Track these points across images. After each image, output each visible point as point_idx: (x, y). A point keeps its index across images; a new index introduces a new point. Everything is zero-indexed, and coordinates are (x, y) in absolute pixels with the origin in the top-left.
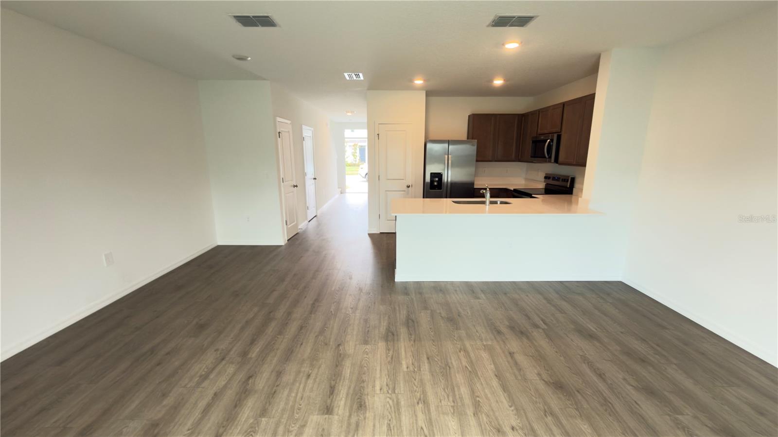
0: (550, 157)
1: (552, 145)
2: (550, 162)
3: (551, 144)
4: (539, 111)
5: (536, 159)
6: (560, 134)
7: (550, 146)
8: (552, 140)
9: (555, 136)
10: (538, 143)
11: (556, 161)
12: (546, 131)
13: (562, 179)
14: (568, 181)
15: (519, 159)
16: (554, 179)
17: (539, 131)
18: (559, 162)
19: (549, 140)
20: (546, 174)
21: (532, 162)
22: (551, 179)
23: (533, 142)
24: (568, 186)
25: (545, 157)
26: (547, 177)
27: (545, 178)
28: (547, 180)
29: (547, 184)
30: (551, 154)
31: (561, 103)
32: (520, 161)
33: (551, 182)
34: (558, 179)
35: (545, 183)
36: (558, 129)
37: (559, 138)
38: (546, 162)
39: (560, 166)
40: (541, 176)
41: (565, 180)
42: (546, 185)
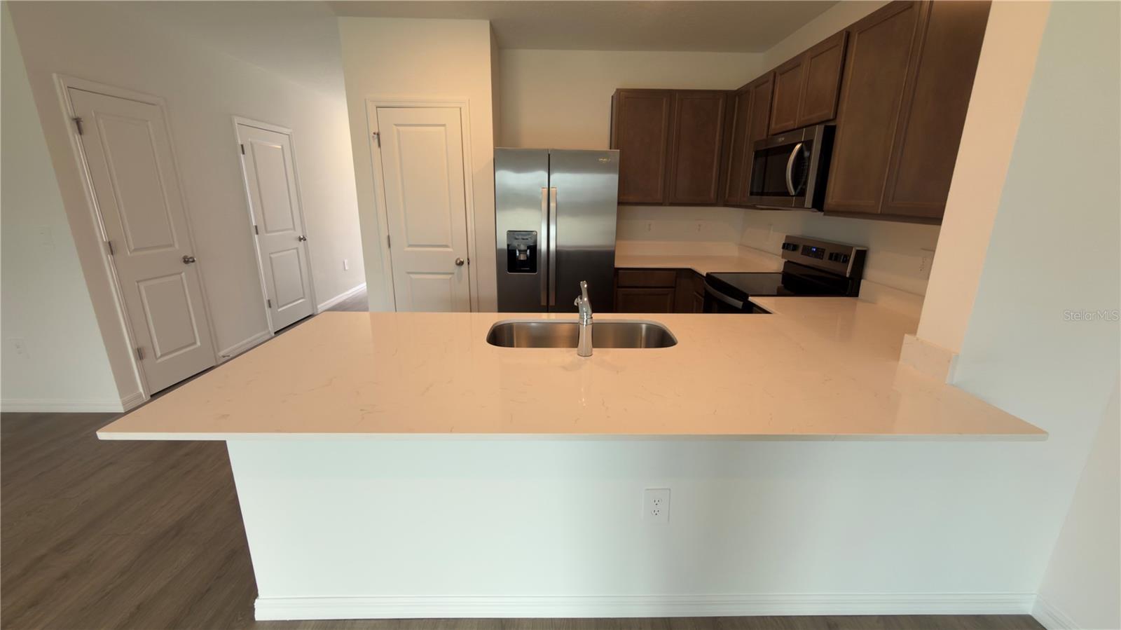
0: (802, 194)
1: (809, 158)
2: (801, 206)
3: (806, 154)
4: (775, 74)
5: (765, 198)
6: (832, 124)
7: (801, 160)
8: (808, 144)
9: (818, 133)
10: (770, 155)
11: (819, 204)
12: (791, 124)
13: (831, 255)
14: (846, 261)
15: (723, 199)
16: (807, 251)
17: (773, 125)
18: (826, 207)
19: (798, 146)
20: (787, 237)
21: (754, 207)
22: (800, 250)
23: (757, 154)
24: (848, 275)
25: (787, 194)
26: (788, 244)
27: (785, 246)
28: (789, 253)
29: (788, 261)
30: (805, 183)
31: (840, 33)
32: (726, 205)
33: (798, 257)
34: (819, 253)
35: (784, 260)
36: (828, 113)
37: (830, 135)
38: (786, 206)
39: (827, 217)
40: (775, 242)
41: (839, 254)
42: (785, 262)
